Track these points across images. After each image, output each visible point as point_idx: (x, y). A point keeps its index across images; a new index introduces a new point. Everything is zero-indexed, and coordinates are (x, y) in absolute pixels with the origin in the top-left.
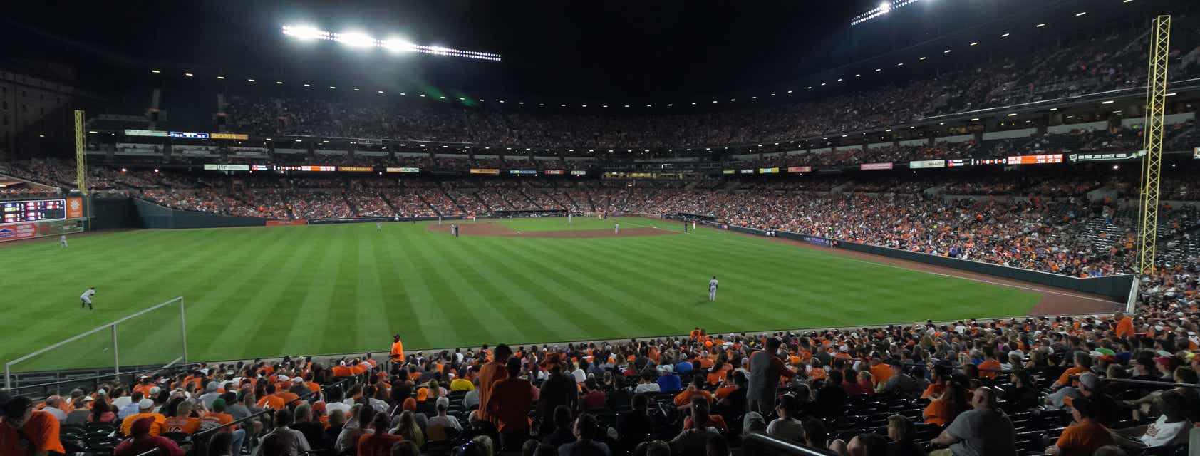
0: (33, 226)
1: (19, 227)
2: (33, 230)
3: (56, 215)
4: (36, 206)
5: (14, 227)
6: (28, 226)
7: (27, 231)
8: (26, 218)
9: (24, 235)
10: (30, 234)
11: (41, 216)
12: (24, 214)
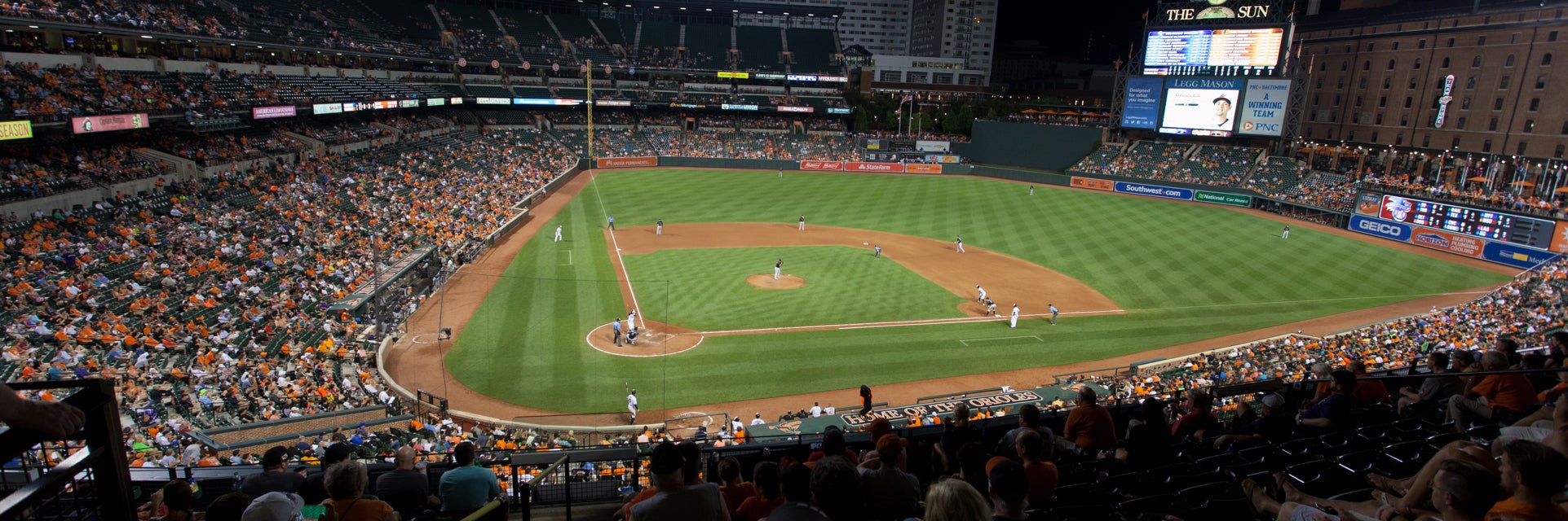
0: (1478, 243)
1: (1457, 239)
2: (1477, 248)
3: (1528, 240)
4: (1496, 219)
5: (1450, 236)
6: (1469, 241)
7: (1467, 246)
8: (1474, 231)
9: (1461, 250)
10: (1467, 251)
11: (1500, 234)
12: (1476, 225)
